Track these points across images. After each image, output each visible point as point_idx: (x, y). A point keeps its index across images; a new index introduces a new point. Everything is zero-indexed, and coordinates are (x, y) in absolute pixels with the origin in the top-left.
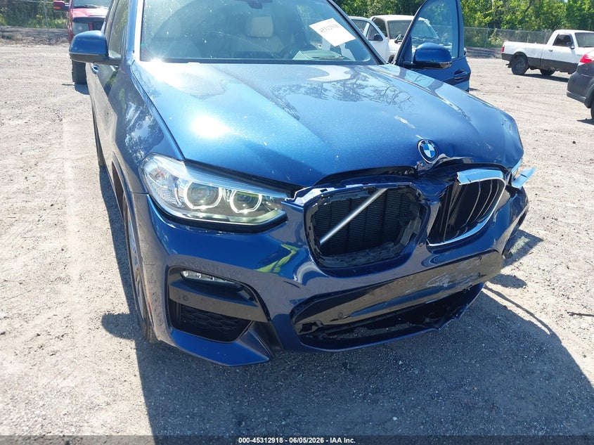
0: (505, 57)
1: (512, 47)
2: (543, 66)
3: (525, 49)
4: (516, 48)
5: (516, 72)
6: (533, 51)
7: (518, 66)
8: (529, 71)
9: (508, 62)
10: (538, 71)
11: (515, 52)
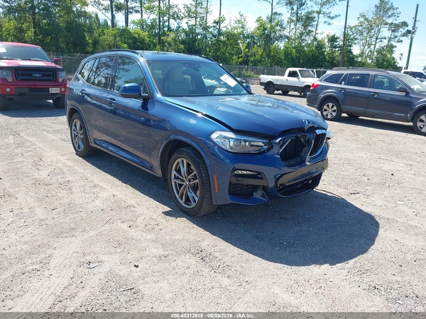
0: (261, 84)
1: (266, 78)
2: (284, 89)
3: (273, 79)
4: (268, 79)
5: (269, 93)
6: (277, 80)
7: (270, 89)
8: (276, 92)
9: (264, 87)
10: (280, 92)
11: (267, 81)
